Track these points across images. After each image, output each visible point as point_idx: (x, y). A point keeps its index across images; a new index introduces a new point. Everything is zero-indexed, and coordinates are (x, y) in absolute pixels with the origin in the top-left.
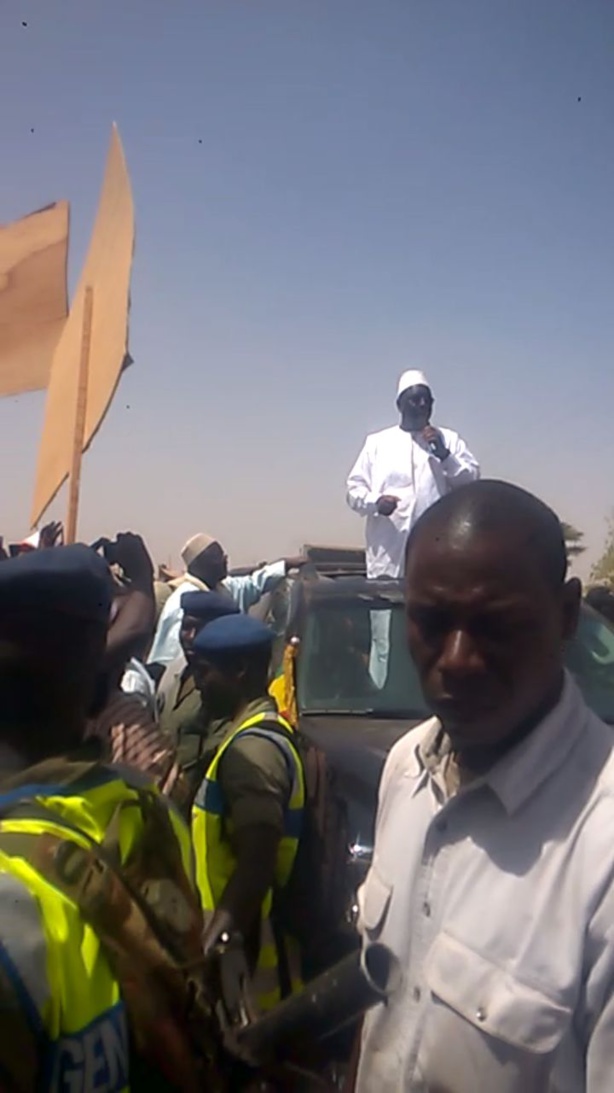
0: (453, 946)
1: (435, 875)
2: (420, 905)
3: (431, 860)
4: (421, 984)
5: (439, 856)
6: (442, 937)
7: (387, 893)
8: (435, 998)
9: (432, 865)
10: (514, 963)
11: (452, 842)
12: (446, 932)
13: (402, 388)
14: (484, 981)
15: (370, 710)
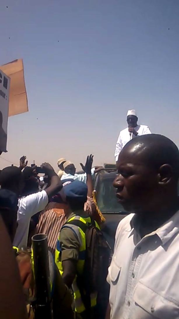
0: (143, 287)
1: (136, 264)
2: (131, 274)
3: (135, 259)
4: (131, 300)
5: (138, 258)
6: (138, 284)
7: (119, 270)
8: (136, 304)
9: (135, 261)
10: (164, 293)
11: (143, 253)
12: (140, 282)
13: (128, 115)
14: (153, 299)
15: (120, 212)
